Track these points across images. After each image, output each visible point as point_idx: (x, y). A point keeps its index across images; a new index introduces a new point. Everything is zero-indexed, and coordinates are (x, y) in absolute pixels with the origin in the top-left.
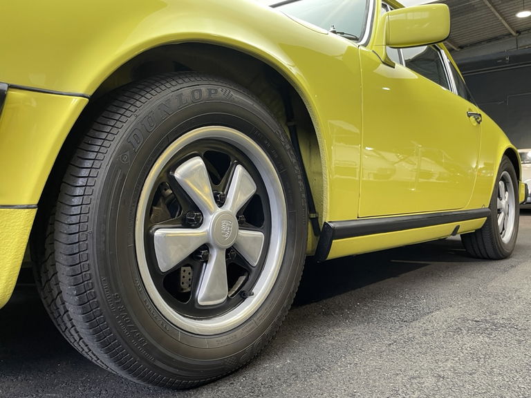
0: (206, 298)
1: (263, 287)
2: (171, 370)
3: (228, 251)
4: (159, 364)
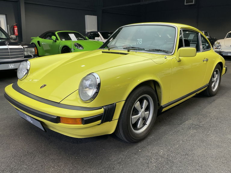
0: (139, 127)
1: (148, 123)
2: (135, 141)
3: (143, 118)
4: (133, 140)
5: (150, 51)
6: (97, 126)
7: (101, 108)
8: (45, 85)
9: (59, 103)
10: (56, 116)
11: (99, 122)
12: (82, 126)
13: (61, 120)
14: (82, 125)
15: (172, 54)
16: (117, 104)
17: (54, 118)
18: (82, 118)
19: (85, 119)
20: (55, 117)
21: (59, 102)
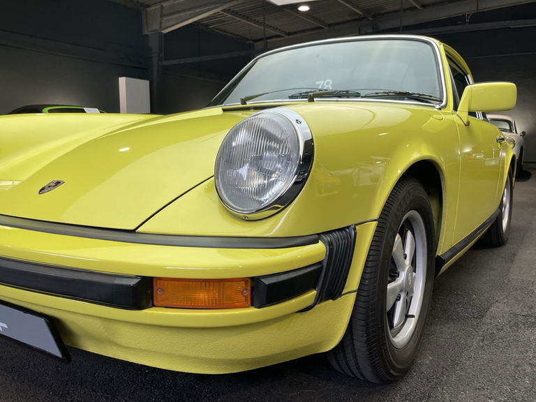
0: (397, 324)
3: (407, 293)
5: (377, 96)
6: (298, 314)
7: (315, 242)
8: (58, 183)
9: (133, 231)
10: (137, 277)
11: (308, 299)
12: (251, 313)
13: (158, 294)
14: (253, 310)
15: (444, 103)
16: (357, 228)
17: (128, 286)
18: (252, 278)
19: (267, 282)
20: (133, 282)
21: (132, 228)
